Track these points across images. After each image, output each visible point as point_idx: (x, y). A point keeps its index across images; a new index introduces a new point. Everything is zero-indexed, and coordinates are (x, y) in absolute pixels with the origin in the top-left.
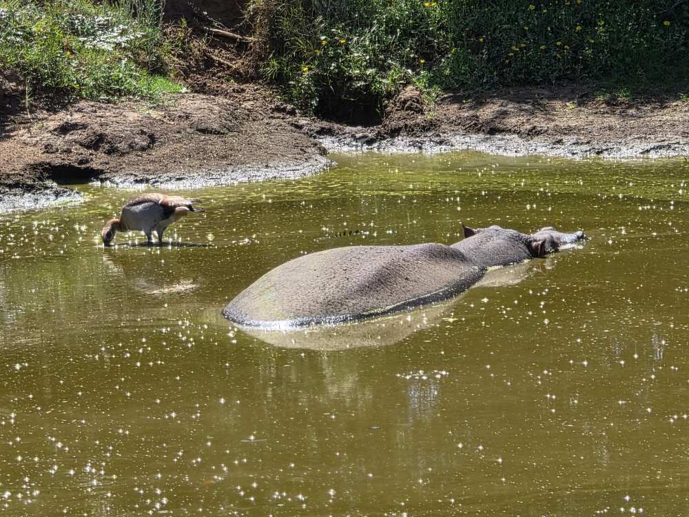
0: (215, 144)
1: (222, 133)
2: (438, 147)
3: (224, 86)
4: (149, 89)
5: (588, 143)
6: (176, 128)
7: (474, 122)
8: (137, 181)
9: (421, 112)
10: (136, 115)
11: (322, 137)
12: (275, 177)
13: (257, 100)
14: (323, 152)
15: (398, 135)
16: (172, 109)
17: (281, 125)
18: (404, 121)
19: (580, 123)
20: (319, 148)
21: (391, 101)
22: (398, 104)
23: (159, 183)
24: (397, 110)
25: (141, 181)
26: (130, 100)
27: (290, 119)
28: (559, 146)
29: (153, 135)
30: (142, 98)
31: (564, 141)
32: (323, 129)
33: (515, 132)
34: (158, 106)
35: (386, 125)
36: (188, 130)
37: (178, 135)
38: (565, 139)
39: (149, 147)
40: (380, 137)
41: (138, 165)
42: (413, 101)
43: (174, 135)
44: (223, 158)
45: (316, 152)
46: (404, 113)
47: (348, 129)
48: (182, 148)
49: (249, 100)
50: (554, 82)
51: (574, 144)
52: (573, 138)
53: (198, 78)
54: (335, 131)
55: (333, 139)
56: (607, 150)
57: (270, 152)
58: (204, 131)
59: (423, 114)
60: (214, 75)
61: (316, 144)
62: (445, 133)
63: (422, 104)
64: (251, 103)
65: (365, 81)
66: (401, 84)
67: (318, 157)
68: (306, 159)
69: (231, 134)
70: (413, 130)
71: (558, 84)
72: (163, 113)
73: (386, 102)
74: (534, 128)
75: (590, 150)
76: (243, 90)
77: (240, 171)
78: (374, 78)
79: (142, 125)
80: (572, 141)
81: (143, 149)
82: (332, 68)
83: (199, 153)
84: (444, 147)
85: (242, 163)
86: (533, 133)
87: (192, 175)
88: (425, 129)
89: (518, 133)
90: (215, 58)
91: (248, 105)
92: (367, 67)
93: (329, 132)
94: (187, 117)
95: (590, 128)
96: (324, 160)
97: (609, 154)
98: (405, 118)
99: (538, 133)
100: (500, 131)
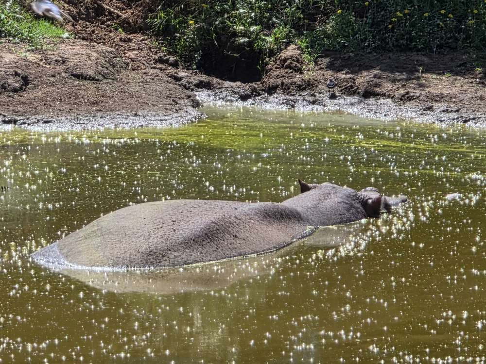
0: (89, 90)
1: (96, 80)
2: (311, 107)
3: (112, 34)
4: (30, 32)
5: (457, 111)
6: (51, 72)
7: (350, 84)
8: (5, 122)
9: (300, 71)
10: (12, 56)
11: (200, 90)
12: (142, 126)
13: (141, 50)
14: (196, 104)
15: (274, 93)
16: (50, 52)
17: (158, 76)
18: (282, 79)
19: (454, 91)
20: (193, 101)
21: (272, 59)
22: (278, 62)
23: (26, 125)
24: (276, 68)
25: (9, 122)
26: (9, 41)
27: (171, 70)
28: (429, 112)
29: (26, 77)
30: (22, 40)
31: (434, 107)
32: (201, 82)
33: (389, 96)
34: (36, 49)
35: (264, 82)
36: (63, 74)
37: (52, 79)
38: (436, 105)
39: (21, 88)
40: (255, 93)
41: (8, 105)
42: (293, 60)
43: (49, 78)
44: (94, 104)
45: (189, 104)
46: (283, 71)
47: (227, 84)
48: (54, 91)
49: (134, 50)
50: (435, 49)
51: (444, 111)
52: (443, 106)
53: (86, 25)
54: (214, 85)
55: (209, 92)
56: (474, 119)
57: (142, 100)
58: (79, 77)
59: (301, 73)
60: (103, 23)
61: (189, 97)
62: (321, 93)
63: (302, 63)
64: (136, 52)
65: (249, 38)
66: (283, 42)
67: (190, 109)
68: (176, 110)
69: (105, 81)
70: (289, 89)
71: (439, 52)
72: (40, 56)
73: (267, 59)
74: (408, 93)
75: (458, 118)
76: (130, 40)
77: (108, 117)
78: (257, 35)
79: (17, 67)
80: (443, 108)
81: (15, 90)
82: (217, 23)
83: (70, 98)
84: (316, 106)
85: (112, 110)
86: (406, 98)
87: (60, 118)
88: (301, 88)
89: (392, 98)
90: (106, 6)
91: (132, 54)
92: (251, 24)
93: (207, 86)
94: (64, 62)
95: (462, 97)
96: (194, 112)
97: (476, 123)
98: (283, 76)
99: (410, 99)
100: (376, 95)
